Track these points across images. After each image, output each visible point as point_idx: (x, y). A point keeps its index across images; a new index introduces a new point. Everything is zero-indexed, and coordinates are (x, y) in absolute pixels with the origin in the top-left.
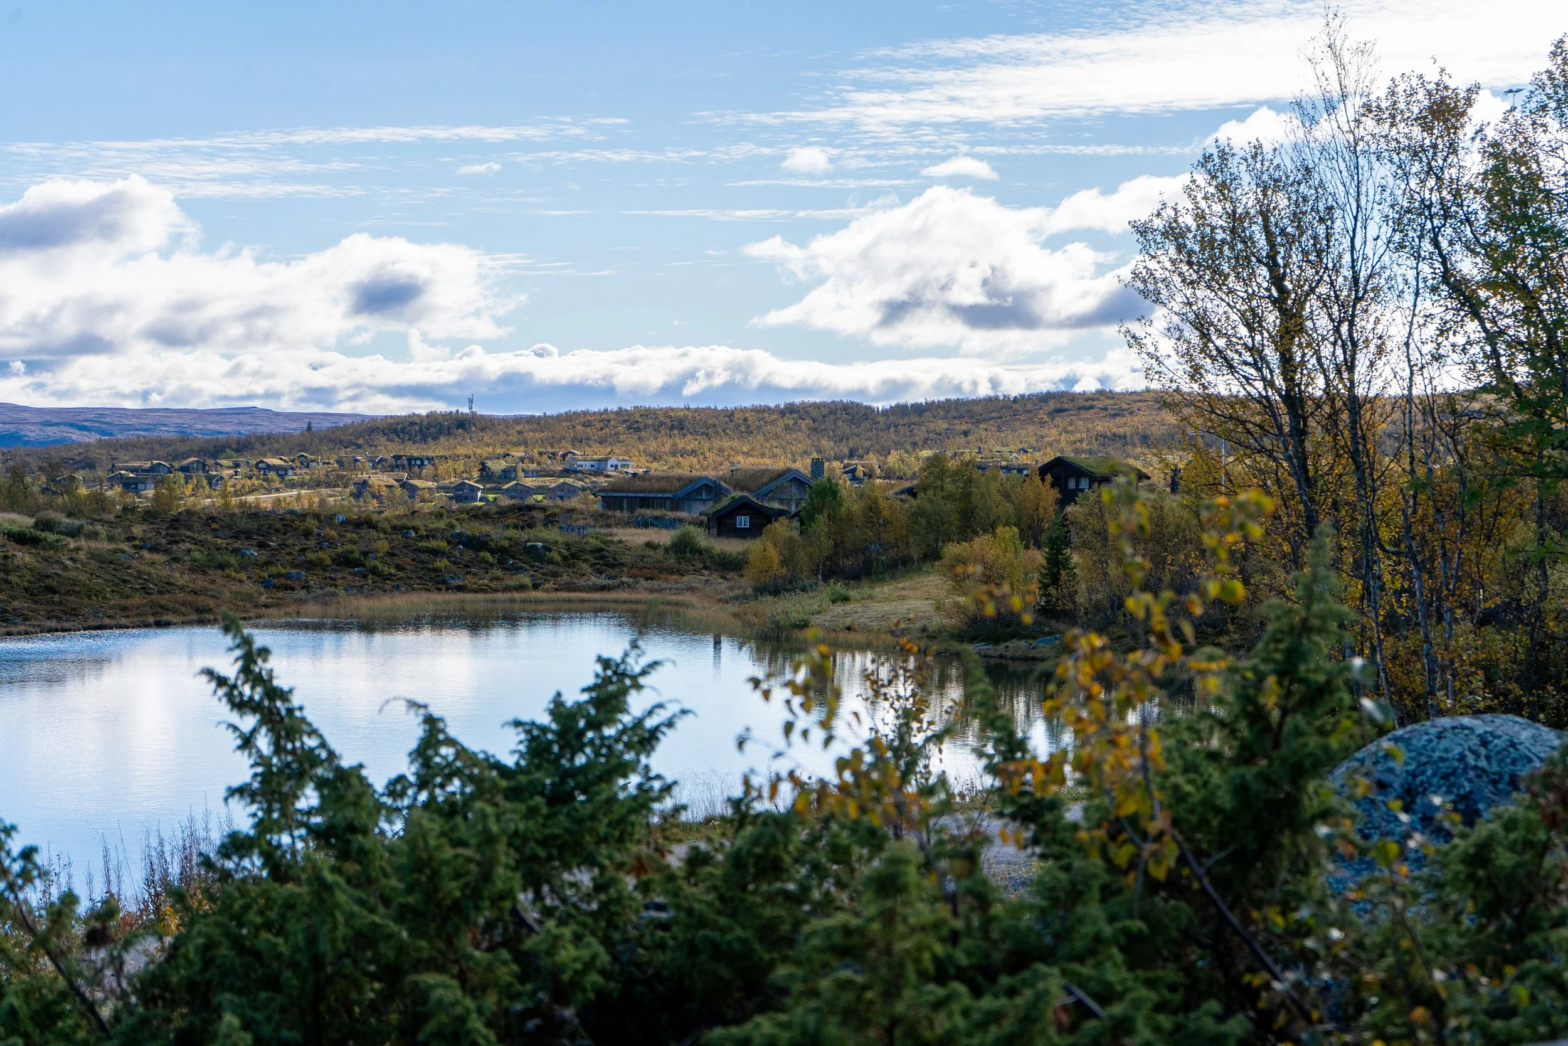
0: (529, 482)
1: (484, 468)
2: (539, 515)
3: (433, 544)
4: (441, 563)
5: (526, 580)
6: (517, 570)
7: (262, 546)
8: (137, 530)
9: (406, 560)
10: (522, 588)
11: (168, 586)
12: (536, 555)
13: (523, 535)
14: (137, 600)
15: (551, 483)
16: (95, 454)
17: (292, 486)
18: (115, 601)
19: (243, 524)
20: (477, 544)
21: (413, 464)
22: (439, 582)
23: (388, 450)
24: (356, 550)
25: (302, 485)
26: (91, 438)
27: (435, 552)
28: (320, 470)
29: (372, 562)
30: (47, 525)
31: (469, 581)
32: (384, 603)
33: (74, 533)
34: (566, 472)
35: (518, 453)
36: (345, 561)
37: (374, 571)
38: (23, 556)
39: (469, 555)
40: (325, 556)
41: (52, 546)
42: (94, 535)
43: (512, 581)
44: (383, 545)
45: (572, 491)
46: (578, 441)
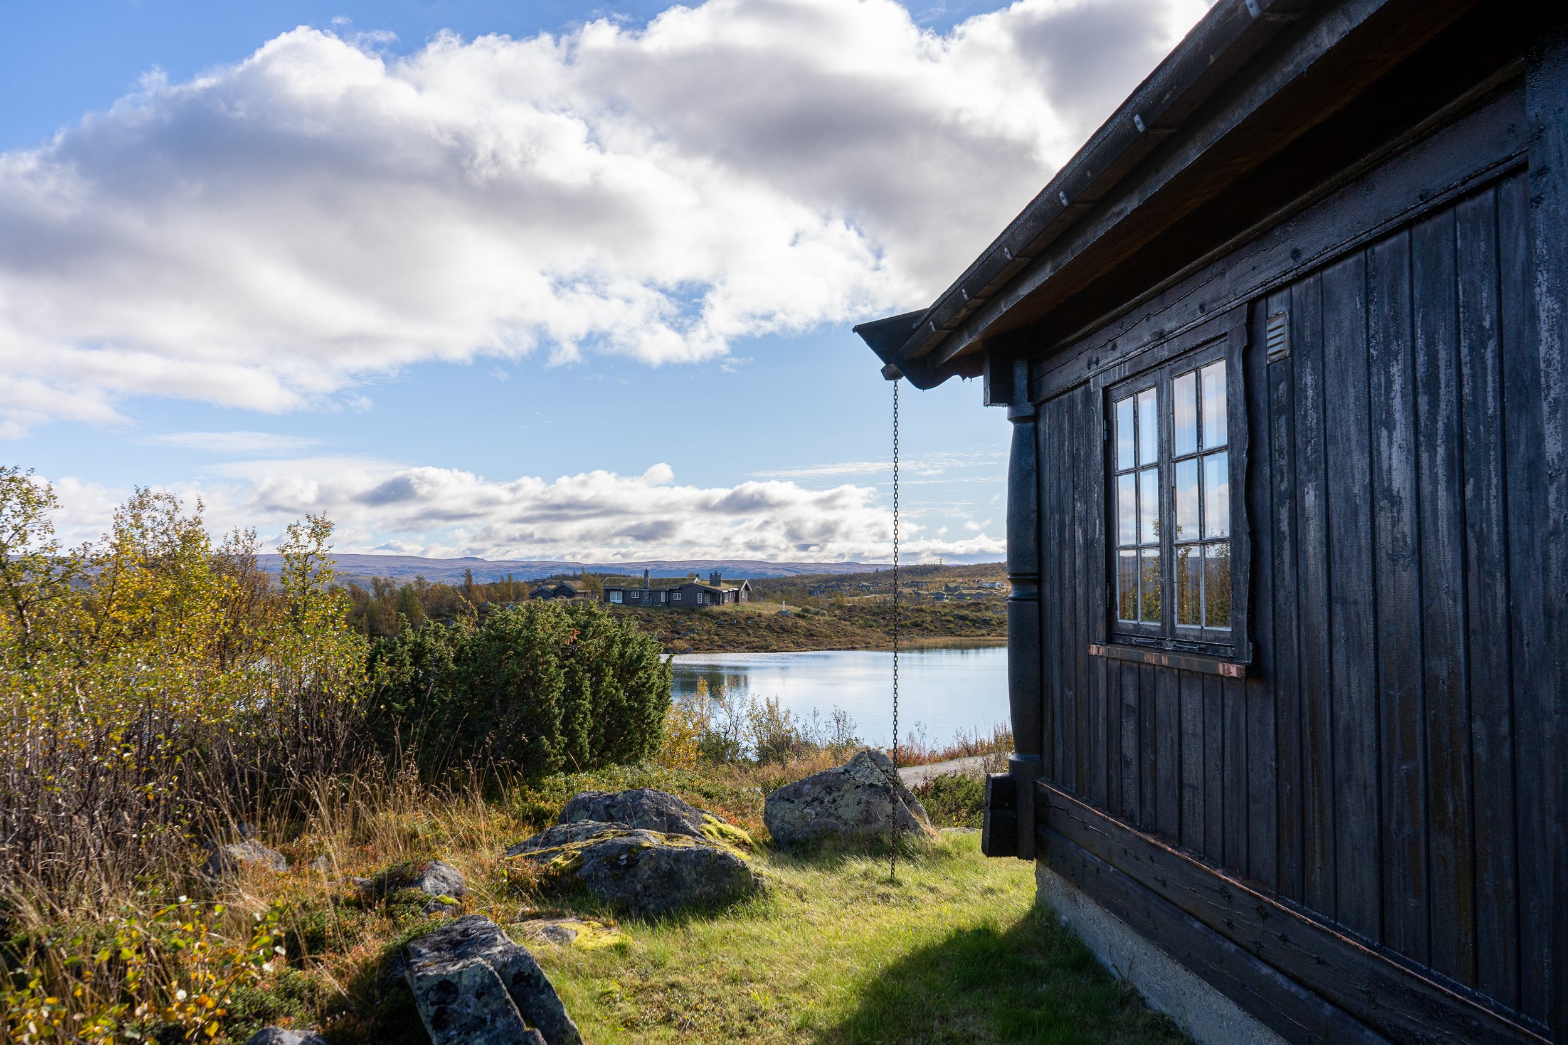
0: (965, 592)
1: (947, 586)
2: (983, 607)
3: (948, 618)
4: (951, 625)
5: (984, 632)
6: (981, 628)
7: (884, 618)
8: (837, 612)
9: (938, 624)
10: (983, 635)
11: (853, 634)
12: (986, 622)
13: (979, 614)
14: (843, 639)
15: (974, 592)
16: (796, 581)
17: (872, 593)
18: (836, 639)
19: (876, 610)
20: (964, 618)
21: (917, 585)
22: (951, 633)
23: (908, 579)
24: (919, 620)
25: (876, 593)
26: (794, 574)
27: (948, 621)
28: (882, 586)
29: (925, 625)
30: (807, 611)
31: (963, 632)
32: (932, 641)
33: (817, 614)
34: (979, 588)
35: (960, 580)
36: (915, 625)
37: (926, 628)
38: (802, 623)
39: (961, 622)
40: (908, 622)
41: (810, 619)
42: (823, 615)
43: (979, 632)
44: (929, 619)
45: (981, 594)
46: (982, 575)
